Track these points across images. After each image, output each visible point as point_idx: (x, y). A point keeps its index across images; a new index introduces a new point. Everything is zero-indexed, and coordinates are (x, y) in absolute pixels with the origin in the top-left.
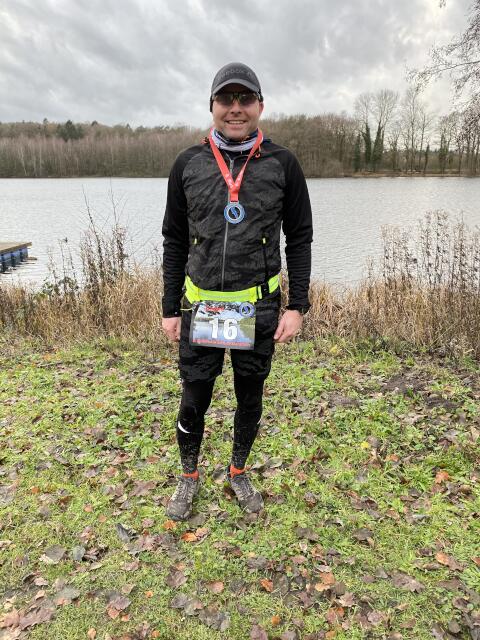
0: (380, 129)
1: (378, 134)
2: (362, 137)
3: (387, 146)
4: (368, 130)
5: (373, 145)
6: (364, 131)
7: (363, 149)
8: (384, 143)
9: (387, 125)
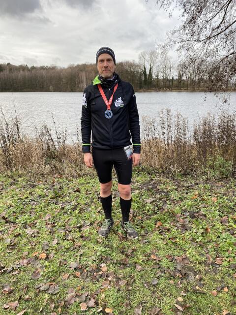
0: (151, 69)
1: (150, 71)
2: (142, 73)
3: (154, 77)
4: (145, 69)
5: (147, 77)
6: (143, 69)
7: (143, 78)
8: (153, 75)
9: (154, 67)
